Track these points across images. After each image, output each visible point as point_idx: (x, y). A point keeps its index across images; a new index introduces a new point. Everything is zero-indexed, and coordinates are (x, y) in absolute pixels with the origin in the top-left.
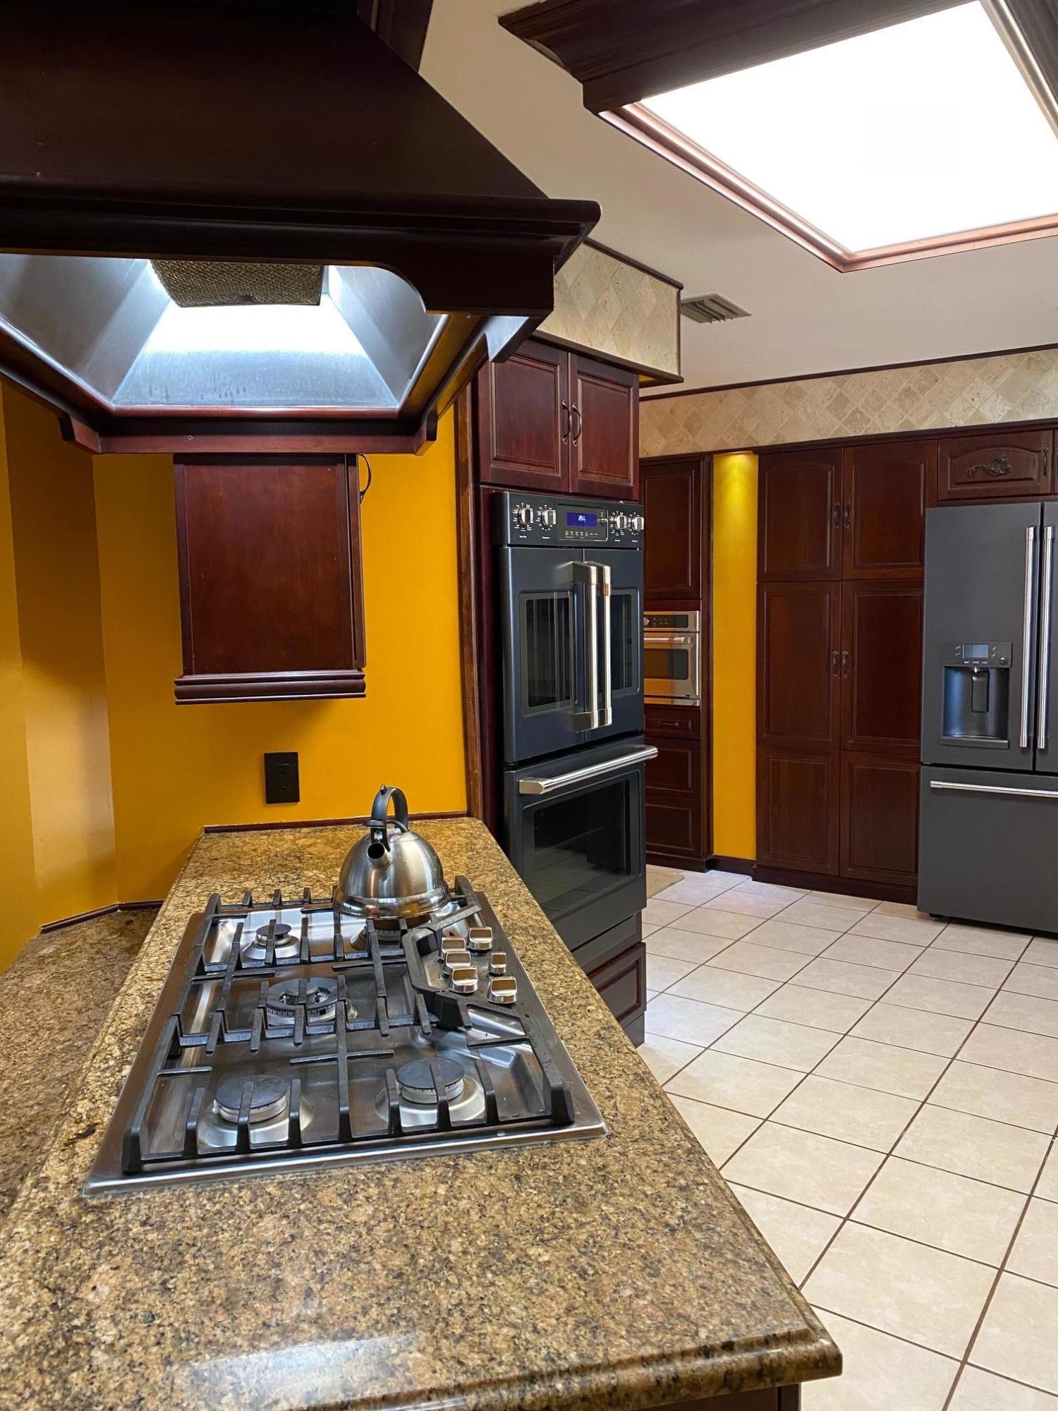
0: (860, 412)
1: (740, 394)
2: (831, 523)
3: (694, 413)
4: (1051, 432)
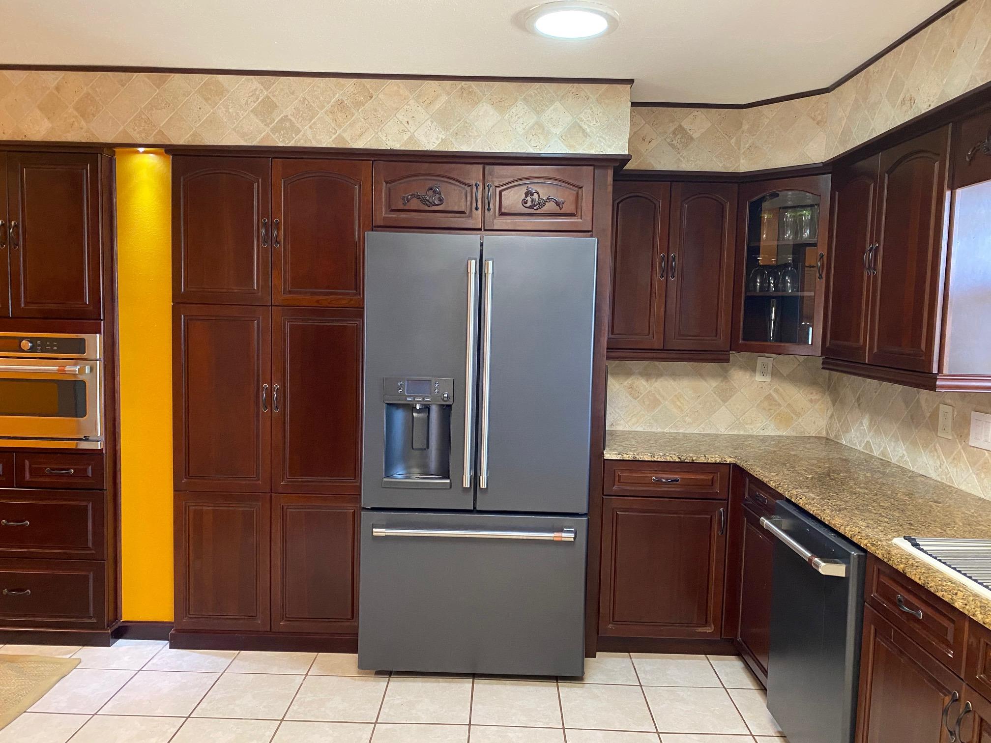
0: (290, 120)
1: (146, 79)
2: (258, 241)
3: (88, 94)
4: (481, 166)
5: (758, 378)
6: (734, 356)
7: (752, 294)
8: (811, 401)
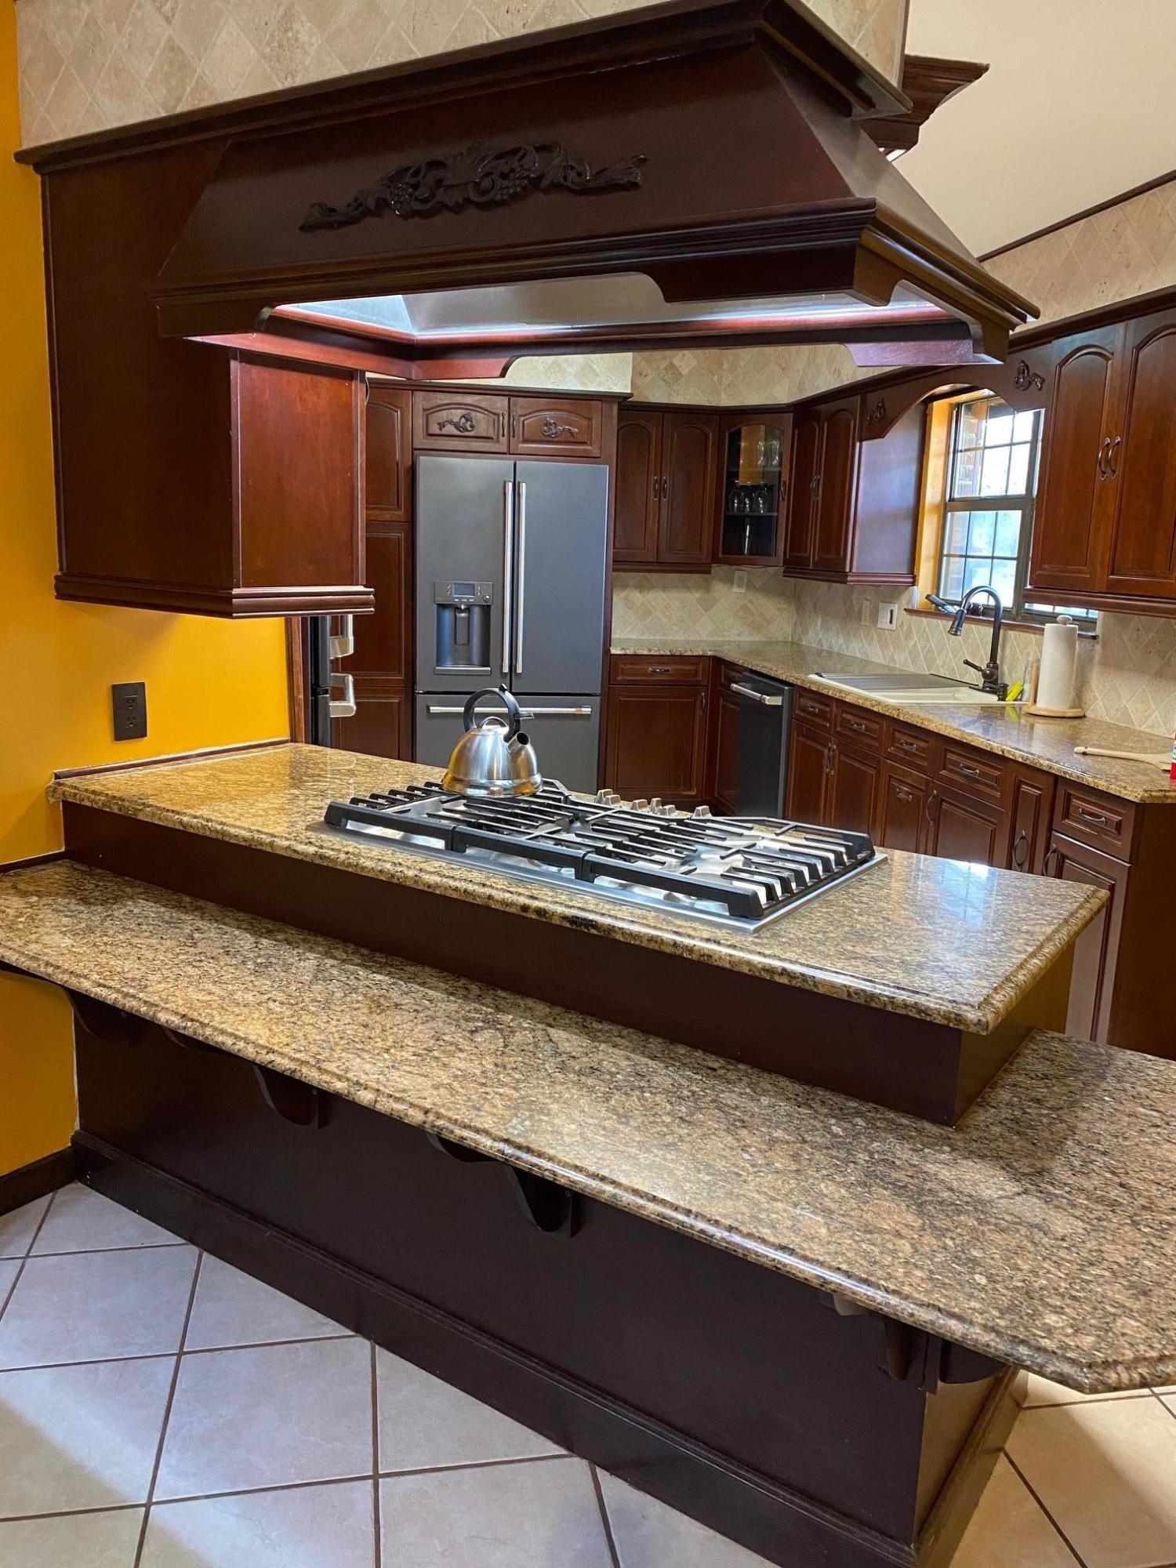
4: (507, 398)
5: (735, 589)
6: (716, 569)
7: (730, 513)
8: (779, 609)
